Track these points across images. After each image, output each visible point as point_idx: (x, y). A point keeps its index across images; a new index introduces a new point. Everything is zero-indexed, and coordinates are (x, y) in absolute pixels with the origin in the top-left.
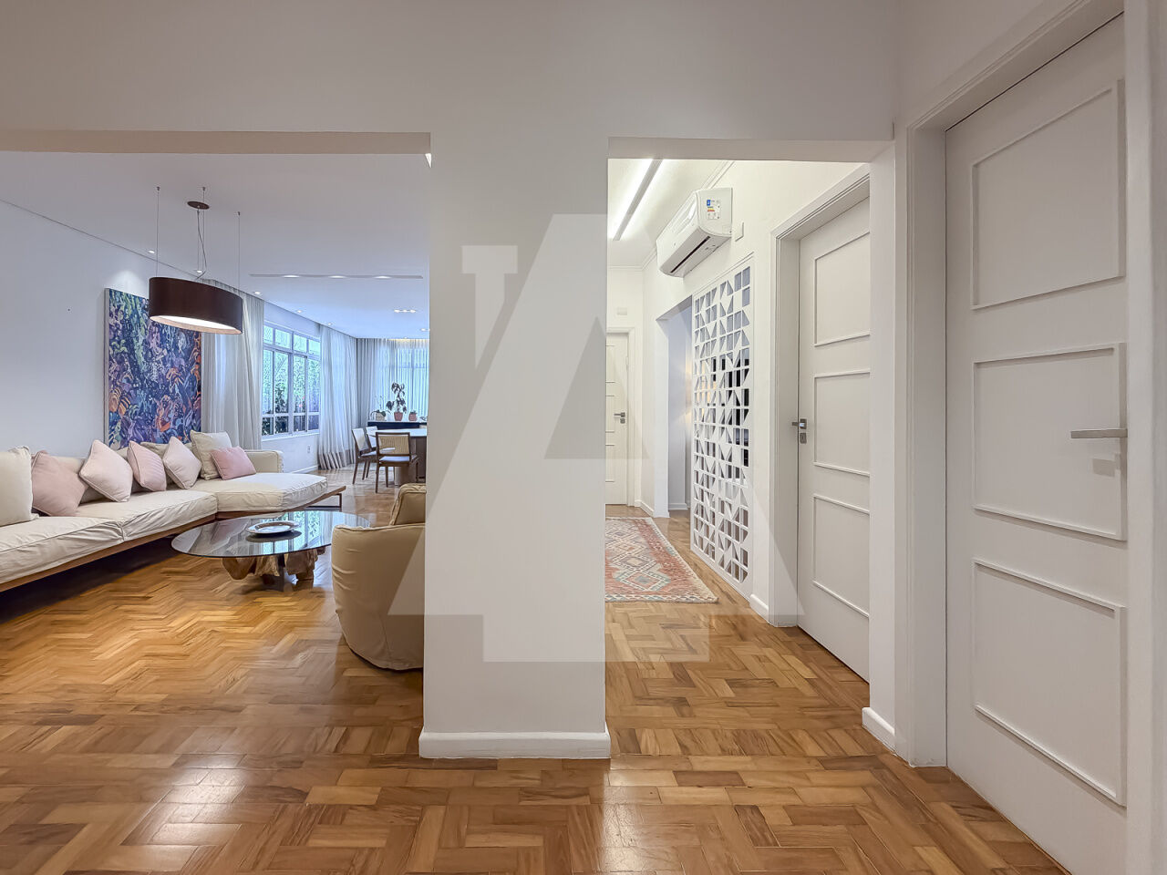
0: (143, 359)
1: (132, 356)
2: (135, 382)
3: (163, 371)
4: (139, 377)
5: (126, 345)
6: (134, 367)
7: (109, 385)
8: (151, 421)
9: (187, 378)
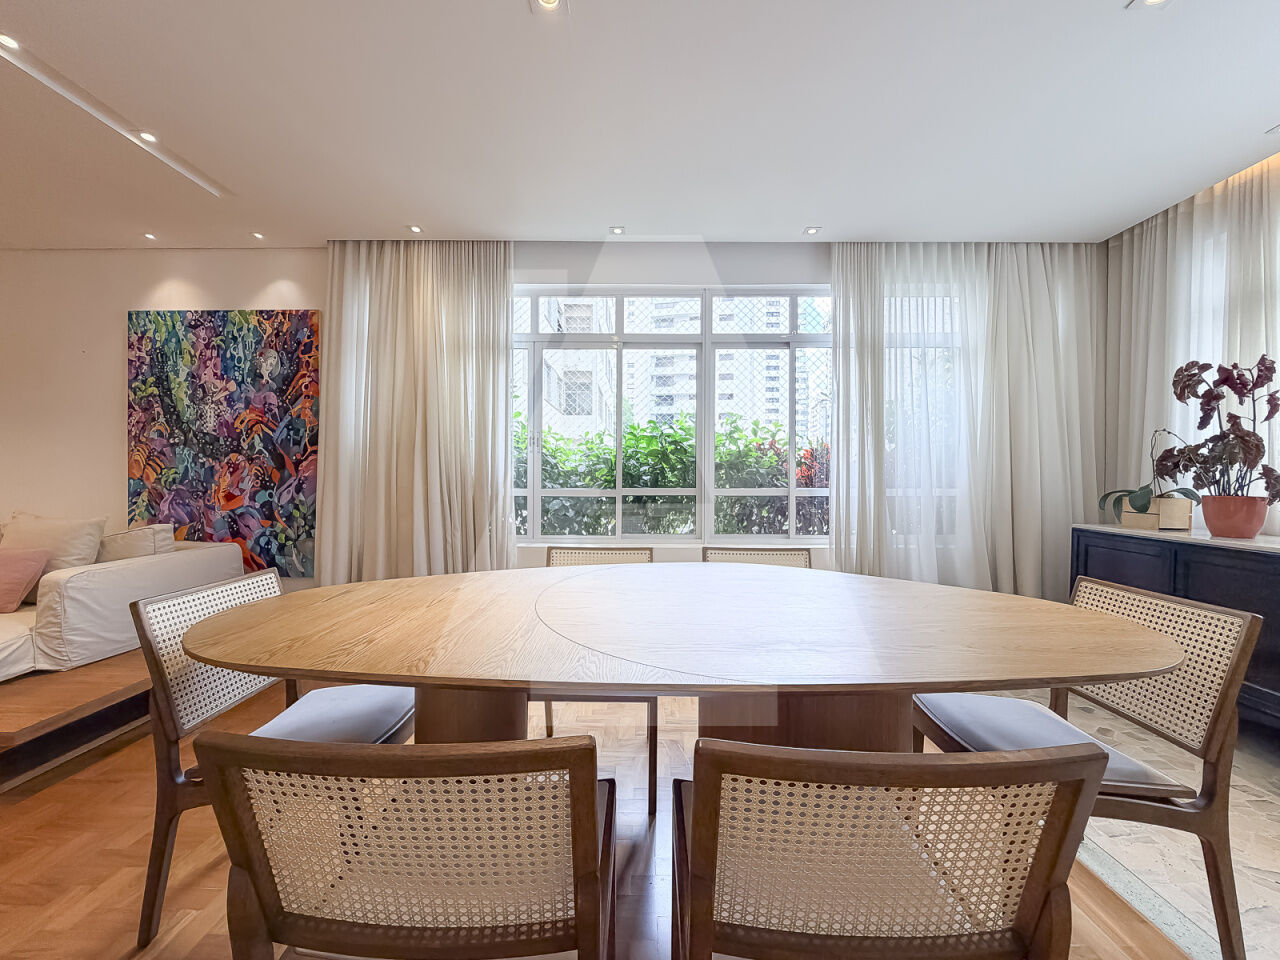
0: (187, 401)
1: (167, 400)
2: (171, 435)
3: (228, 417)
4: (180, 429)
5: (157, 384)
6: (172, 414)
7: (130, 443)
8: (205, 493)
9: (282, 424)
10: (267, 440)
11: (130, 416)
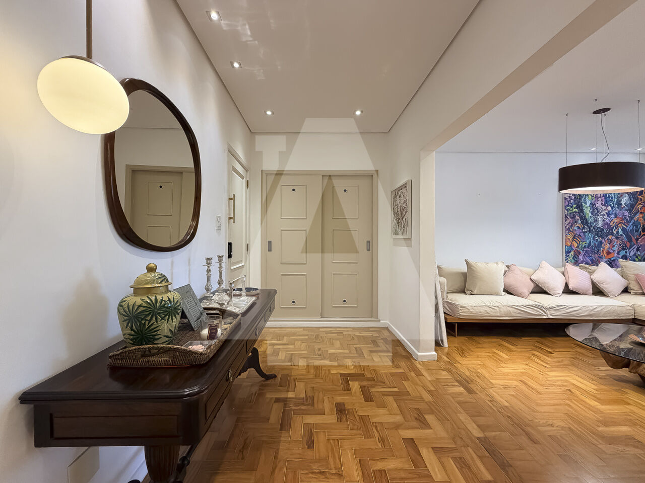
0: (590, 215)
1: (581, 214)
2: (584, 228)
3: (607, 221)
4: (587, 226)
5: (577, 208)
6: (584, 220)
7: (566, 231)
8: (598, 252)
9: (631, 224)
10: (624, 230)
11: (566, 220)
